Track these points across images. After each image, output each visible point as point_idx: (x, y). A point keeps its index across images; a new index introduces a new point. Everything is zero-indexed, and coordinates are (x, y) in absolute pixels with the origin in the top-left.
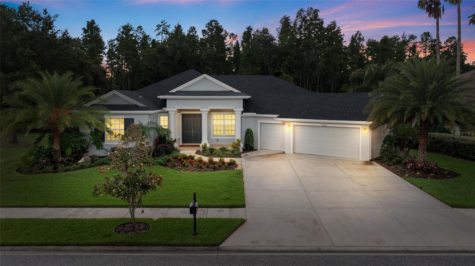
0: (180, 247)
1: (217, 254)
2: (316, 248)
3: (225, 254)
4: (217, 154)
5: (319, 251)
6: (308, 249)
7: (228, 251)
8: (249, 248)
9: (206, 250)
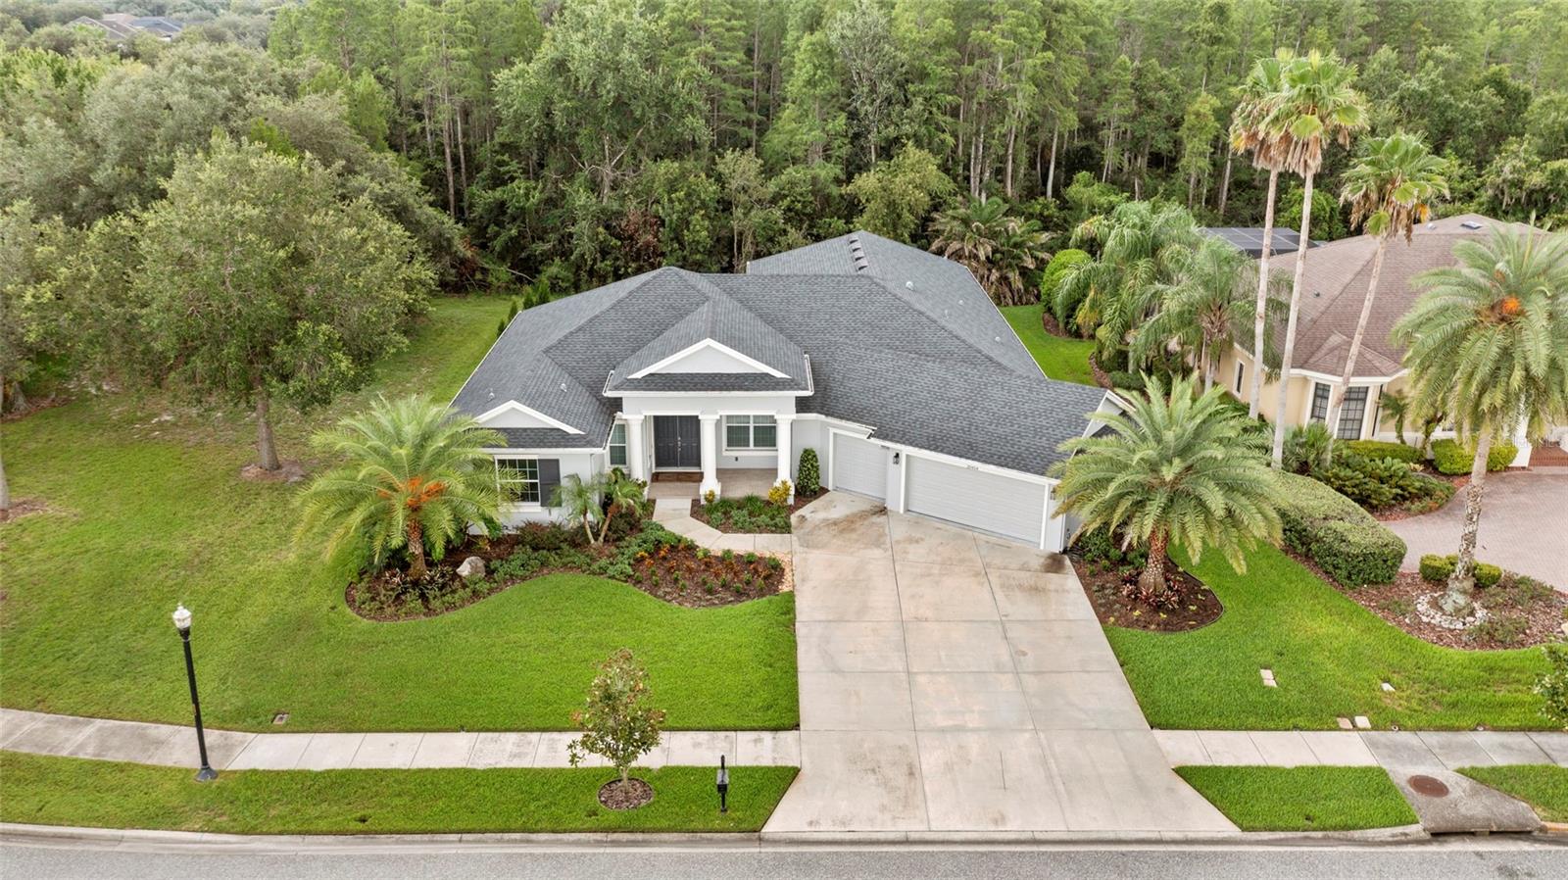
0: (704, 835)
1: (758, 850)
2: (900, 836)
3: (770, 850)
4: (740, 525)
5: (907, 842)
6: (891, 836)
7: (775, 842)
8: (804, 836)
9: (742, 840)
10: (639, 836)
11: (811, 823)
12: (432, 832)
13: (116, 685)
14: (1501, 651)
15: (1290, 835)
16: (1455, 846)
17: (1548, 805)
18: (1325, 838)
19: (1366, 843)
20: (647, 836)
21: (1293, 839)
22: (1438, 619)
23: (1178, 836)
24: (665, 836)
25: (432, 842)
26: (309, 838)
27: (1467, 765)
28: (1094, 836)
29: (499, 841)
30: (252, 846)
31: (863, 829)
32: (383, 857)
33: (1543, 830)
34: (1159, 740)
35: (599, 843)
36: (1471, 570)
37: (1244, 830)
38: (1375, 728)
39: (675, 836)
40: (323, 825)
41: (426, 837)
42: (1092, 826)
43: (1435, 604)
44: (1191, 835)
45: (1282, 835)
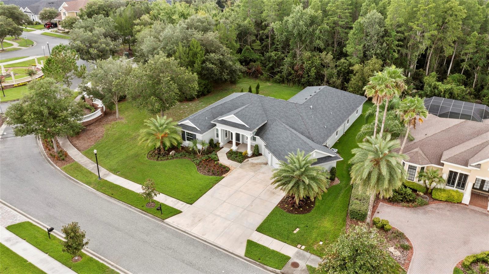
0: (155, 217)
1: (160, 223)
2: (184, 230)
3: (162, 224)
7: (165, 223)
8: (170, 224)
9: (160, 220)
10: (146, 213)
11: (173, 222)
12: (120, 200)
13: (103, 159)
15: (253, 261)
18: (259, 264)
19: (266, 269)
20: (147, 214)
21: (252, 262)
23: (231, 251)
24: (150, 215)
25: (119, 202)
26: (104, 194)
27: (311, 265)
28: (216, 245)
29: (127, 205)
30: (96, 193)
31: (180, 227)
32: (110, 201)
34: (254, 233)
35: (140, 212)
37: (245, 256)
38: (303, 250)
39: (151, 215)
40: (107, 193)
41: (118, 201)
44: (234, 252)
45: (251, 260)
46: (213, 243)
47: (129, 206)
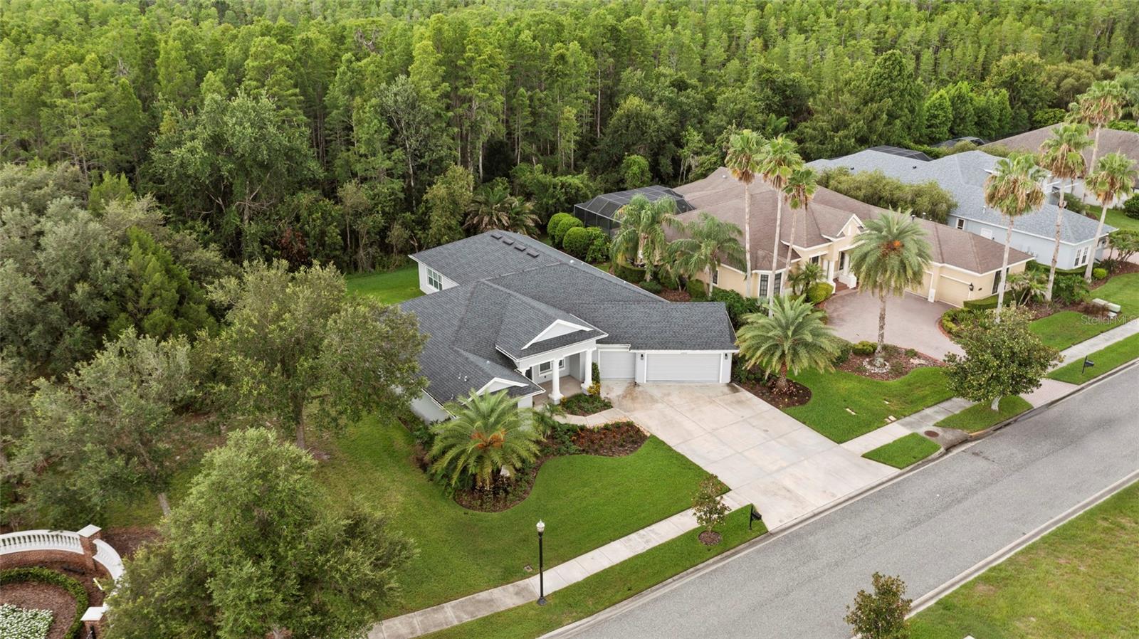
3: (780, 536)
7: (777, 533)
8: (784, 527)
9: (766, 537)
10: (733, 551)
12: (661, 582)
14: (903, 377)
15: (914, 465)
16: (955, 452)
17: (967, 429)
19: (934, 460)
22: (877, 370)
24: (741, 547)
26: (618, 605)
27: (935, 422)
29: (687, 574)
30: (600, 618)
31: (798, 516)
33: (971, 437)
34: (846, 447)
35: (722, 559)
36: (885, 348)
37: (901, 469)
38: (898, 419)
39: (744, 545)
41: (660, 585)
42: (861, 486)
43: (870, 363)
44: (885, 479)
45: (911, 467)
46: (858, 493)
47: (693, 572)
